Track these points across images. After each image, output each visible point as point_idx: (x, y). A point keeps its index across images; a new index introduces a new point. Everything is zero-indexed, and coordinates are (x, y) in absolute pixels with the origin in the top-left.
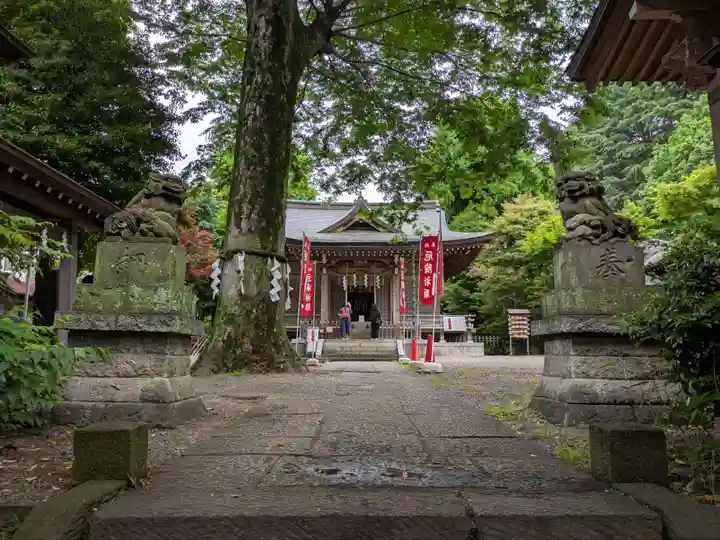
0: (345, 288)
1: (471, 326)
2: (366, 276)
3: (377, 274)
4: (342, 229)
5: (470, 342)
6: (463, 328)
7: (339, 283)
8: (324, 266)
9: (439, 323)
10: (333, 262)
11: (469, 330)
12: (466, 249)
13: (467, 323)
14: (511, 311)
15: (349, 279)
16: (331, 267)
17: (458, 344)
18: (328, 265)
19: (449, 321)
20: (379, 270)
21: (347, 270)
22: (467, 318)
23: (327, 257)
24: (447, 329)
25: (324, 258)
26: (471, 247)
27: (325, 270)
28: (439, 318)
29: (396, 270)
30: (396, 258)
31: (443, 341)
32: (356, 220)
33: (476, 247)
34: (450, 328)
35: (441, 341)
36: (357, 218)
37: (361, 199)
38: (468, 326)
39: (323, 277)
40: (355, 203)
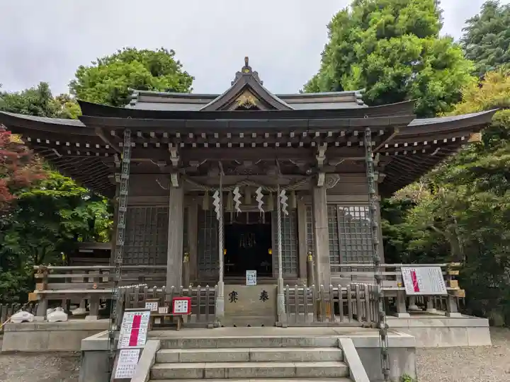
0: (219, 216)
1: (455, 285)
2: (258, 191)
3: (282, 186)
6: (442, 290)
8: (175, 170)
9: (393, 278)
11: (451, 292)
13: (446, 277)
15: (226, 196)
16: (191, 174)
17: (438, 322)
18: (183, 171)
19: (414, 275)
20: (287, 179)
21: (223, 178)
22: (443, 269)
23: (181, 153)
24: (410, 290)
25: (174, 154)
26: (449, 140)
27: (174, 178)
28: (393, 269)
29: (322, 177)
30: (322, 153)
31: (403, 314)
32: (240, 105)
33: (458, 140)
34: (417, 289)
35: (401, 315)
36: (242, 100)
37: (247, 71)
38: (448, 285)
39: (172, 192)
40: (237, 78)
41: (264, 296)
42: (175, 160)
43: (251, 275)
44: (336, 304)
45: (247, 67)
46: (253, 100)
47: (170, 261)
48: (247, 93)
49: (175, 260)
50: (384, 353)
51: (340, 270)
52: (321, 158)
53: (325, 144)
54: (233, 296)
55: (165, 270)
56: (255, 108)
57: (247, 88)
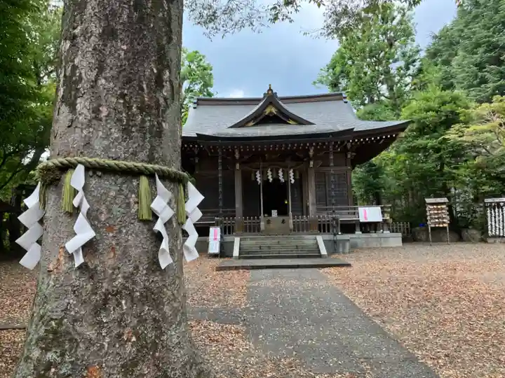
0: (260, 183)
1: (387, 217)
2: (280, 171)
3: (291, 167)
4: (251, 124)
5: (387, 233)
6: (379, 219)
7: (253, 179)
8: (238, 161)
9: (354, 213)
10: (246, 157)
12: (381, 138)
13: (383, 212)
14: (428, 200)
15: (264, 174)
16: (244, 162)
17: (374, 235)
19: (365, 211)
20: (294, 164)
21: (261, 164)
22: (382, 208)
23: (240, 152)
24: (362, 220)
25: (237, 153)
26: (386, 137)
27: (238, 166)
28: (355, 209)
29: (312, 163)
30: (312, 151)
31: (358, 233)
32: (267, 114)
33: (391, 136)
34: (366, 218)
35: (356, 233)
36: (268, 111)
37: (270, 92)
38: (383, 217)
39: (236, 172)
40: (264, 97)
41: (283, 222)
42: (237, 156)
43: (274, 213)
44: (320, 225)
45: (270, 89)
46: (274, 110)
47: (237, 206)
48: (271, 106)
49: (239, 205)
50: (335, 242)
51: (327, 209)
52: (311, 153)
53: (313, 148)
54: (268, 222)
55: (235, 212)
56: (275, 115)
57: (271, 103)
